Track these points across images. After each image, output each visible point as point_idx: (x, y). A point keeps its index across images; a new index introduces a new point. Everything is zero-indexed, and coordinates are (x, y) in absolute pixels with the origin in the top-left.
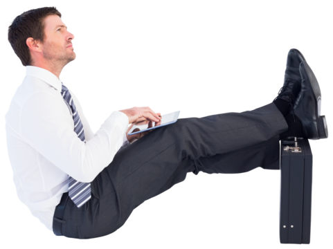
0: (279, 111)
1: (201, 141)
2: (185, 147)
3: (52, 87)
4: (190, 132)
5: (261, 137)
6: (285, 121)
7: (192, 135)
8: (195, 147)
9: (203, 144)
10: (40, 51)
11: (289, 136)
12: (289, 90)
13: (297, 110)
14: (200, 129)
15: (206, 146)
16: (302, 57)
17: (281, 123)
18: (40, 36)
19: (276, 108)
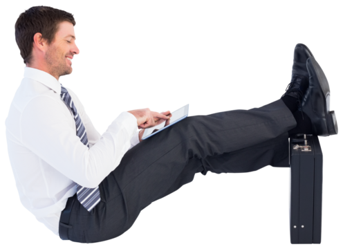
0: (287, 108)
1: (207, 140)
2: (191, 146)
4: (196, 131)
5: (270, 134)
6: (293, 117)
7: (198, 134)
8: (202, 146)
9: (210, 142)
11: (298, 133)
12: (297, 87)
13: (305, 107)
14: (207, 127)
15: (213, 145)
16: (309, 51)
17: (289, 120)
19: (284, 104)
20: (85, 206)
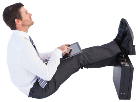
0: (117, 45)
1: (87, 59)
2: (81, 62)
3: (26, 38)
4: (83, 56)
5: (110, 55)
6: (119, 49)
7: (84, 57)
8: (85, 61)
9: (88, 60)
10: (21, 24)
12: (121, 36)
13: (124, 45)
14: (87, 54)
15: (89, 61)
18: (20, 18)
19: (116, 43)
20: (42, 86)
